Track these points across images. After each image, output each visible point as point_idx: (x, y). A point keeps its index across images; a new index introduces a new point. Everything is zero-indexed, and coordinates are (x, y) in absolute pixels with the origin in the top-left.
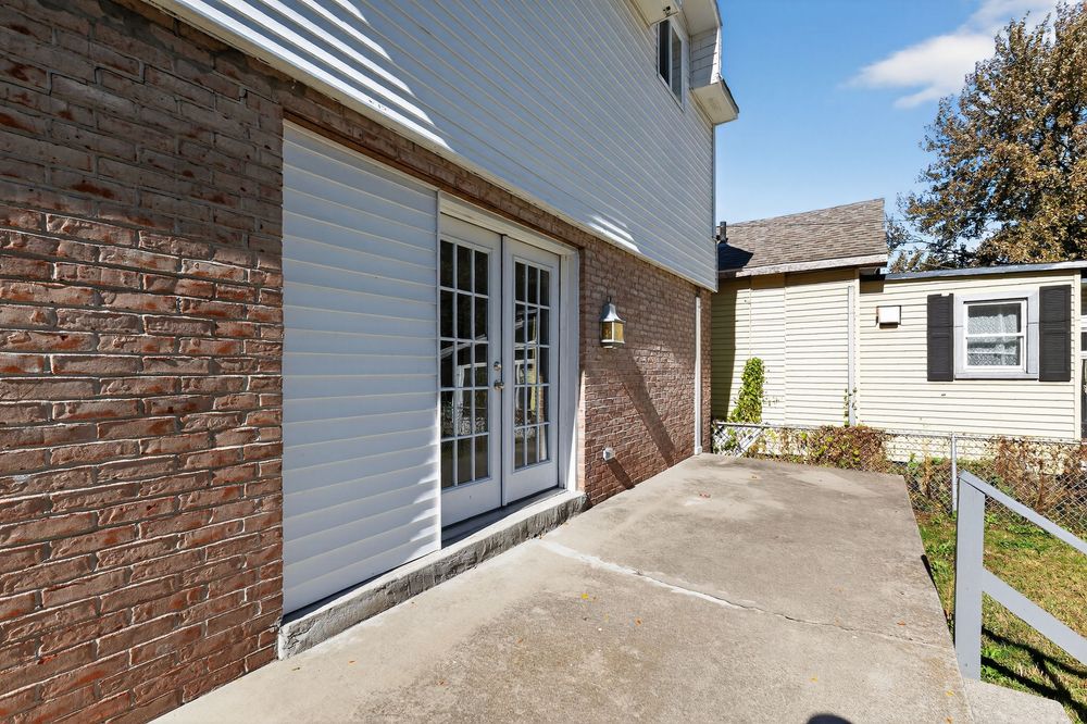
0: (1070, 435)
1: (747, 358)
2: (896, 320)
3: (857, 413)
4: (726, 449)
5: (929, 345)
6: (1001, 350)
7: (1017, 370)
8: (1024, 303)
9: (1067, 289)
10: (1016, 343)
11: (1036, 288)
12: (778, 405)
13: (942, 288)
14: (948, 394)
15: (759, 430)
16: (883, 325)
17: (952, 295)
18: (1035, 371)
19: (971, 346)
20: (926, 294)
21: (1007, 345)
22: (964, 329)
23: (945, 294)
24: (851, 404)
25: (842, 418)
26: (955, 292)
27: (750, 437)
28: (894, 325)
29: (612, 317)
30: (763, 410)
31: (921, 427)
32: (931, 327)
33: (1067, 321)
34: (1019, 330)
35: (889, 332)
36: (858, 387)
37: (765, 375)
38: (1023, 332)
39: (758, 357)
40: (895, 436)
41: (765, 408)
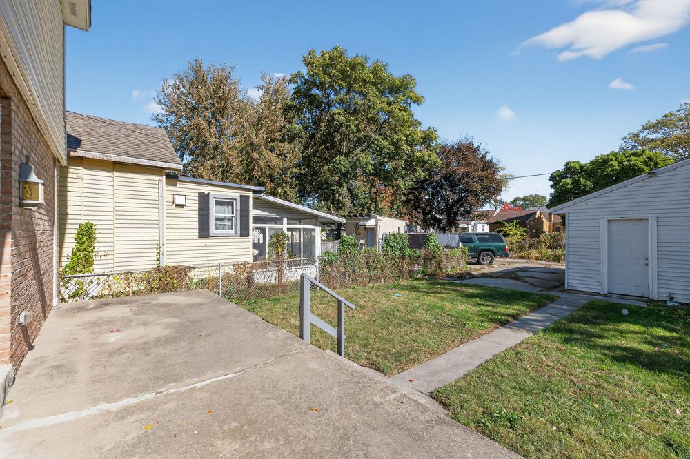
0: (248, 260)
1: (80, 222)
2: (183, 203)
3: (165, 258)
4: (73, 297)
5: (199, 218)
6: (226, 223)
7: (232, 232)
8: (235, 201)
9: (248, 197)
10: (231, 219)
11: (239, 195)
12: (108, 257)
13: (205, 189)
14: (207, 244)
15: (105, 277)
16: (177, 206)
17: (209, 193)
18: (239, 233)
19: (217, 219)
20: (198, 191)
21: (228, 220)
22: (214, 211)
23: (206, 192)
24: (161, 253)
25: (155, 262)
26: (211, 192)
27: (98, 284)
28: (182, 206)
29: (33, 178)
30: (95, 262)
31: (206, 262)
32: (200, 209)
33: (248, 211)
34: (233, 213)
35: (179, 211)
36: (165, 242)
37: (97, 236)
38: (234, 215)
39: (91, 222)
40: (194, 268)
41: (96, 261)
